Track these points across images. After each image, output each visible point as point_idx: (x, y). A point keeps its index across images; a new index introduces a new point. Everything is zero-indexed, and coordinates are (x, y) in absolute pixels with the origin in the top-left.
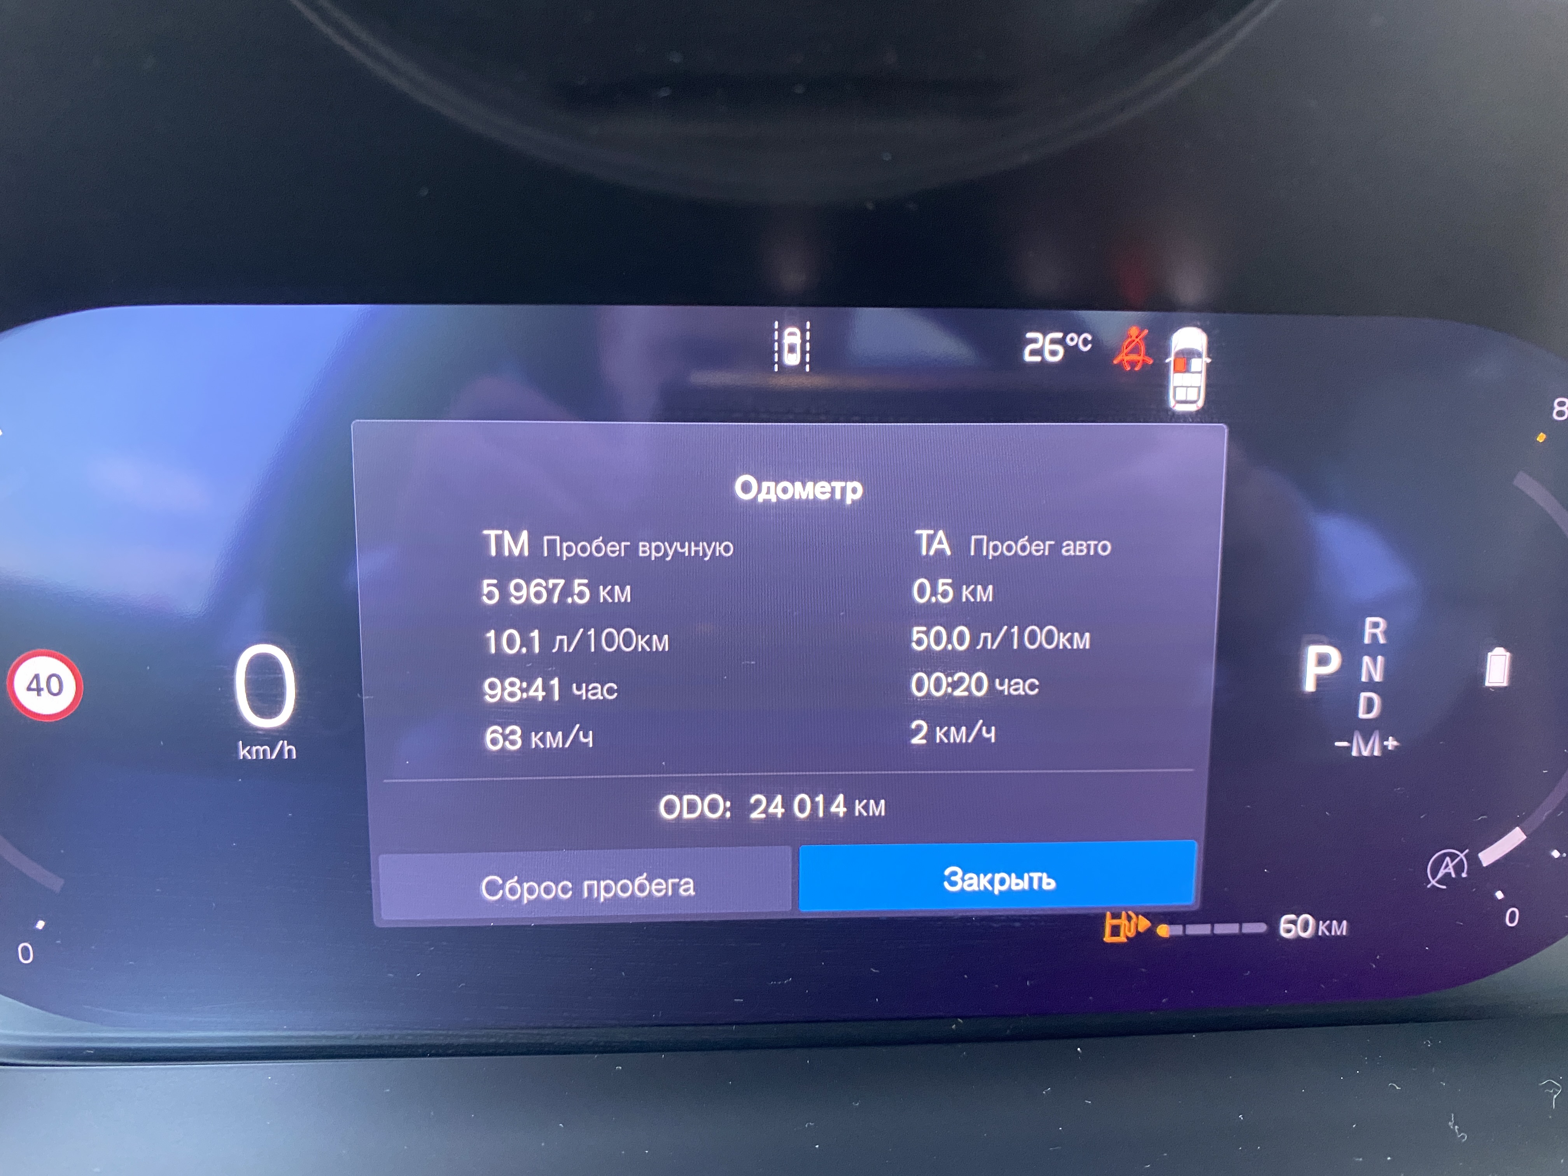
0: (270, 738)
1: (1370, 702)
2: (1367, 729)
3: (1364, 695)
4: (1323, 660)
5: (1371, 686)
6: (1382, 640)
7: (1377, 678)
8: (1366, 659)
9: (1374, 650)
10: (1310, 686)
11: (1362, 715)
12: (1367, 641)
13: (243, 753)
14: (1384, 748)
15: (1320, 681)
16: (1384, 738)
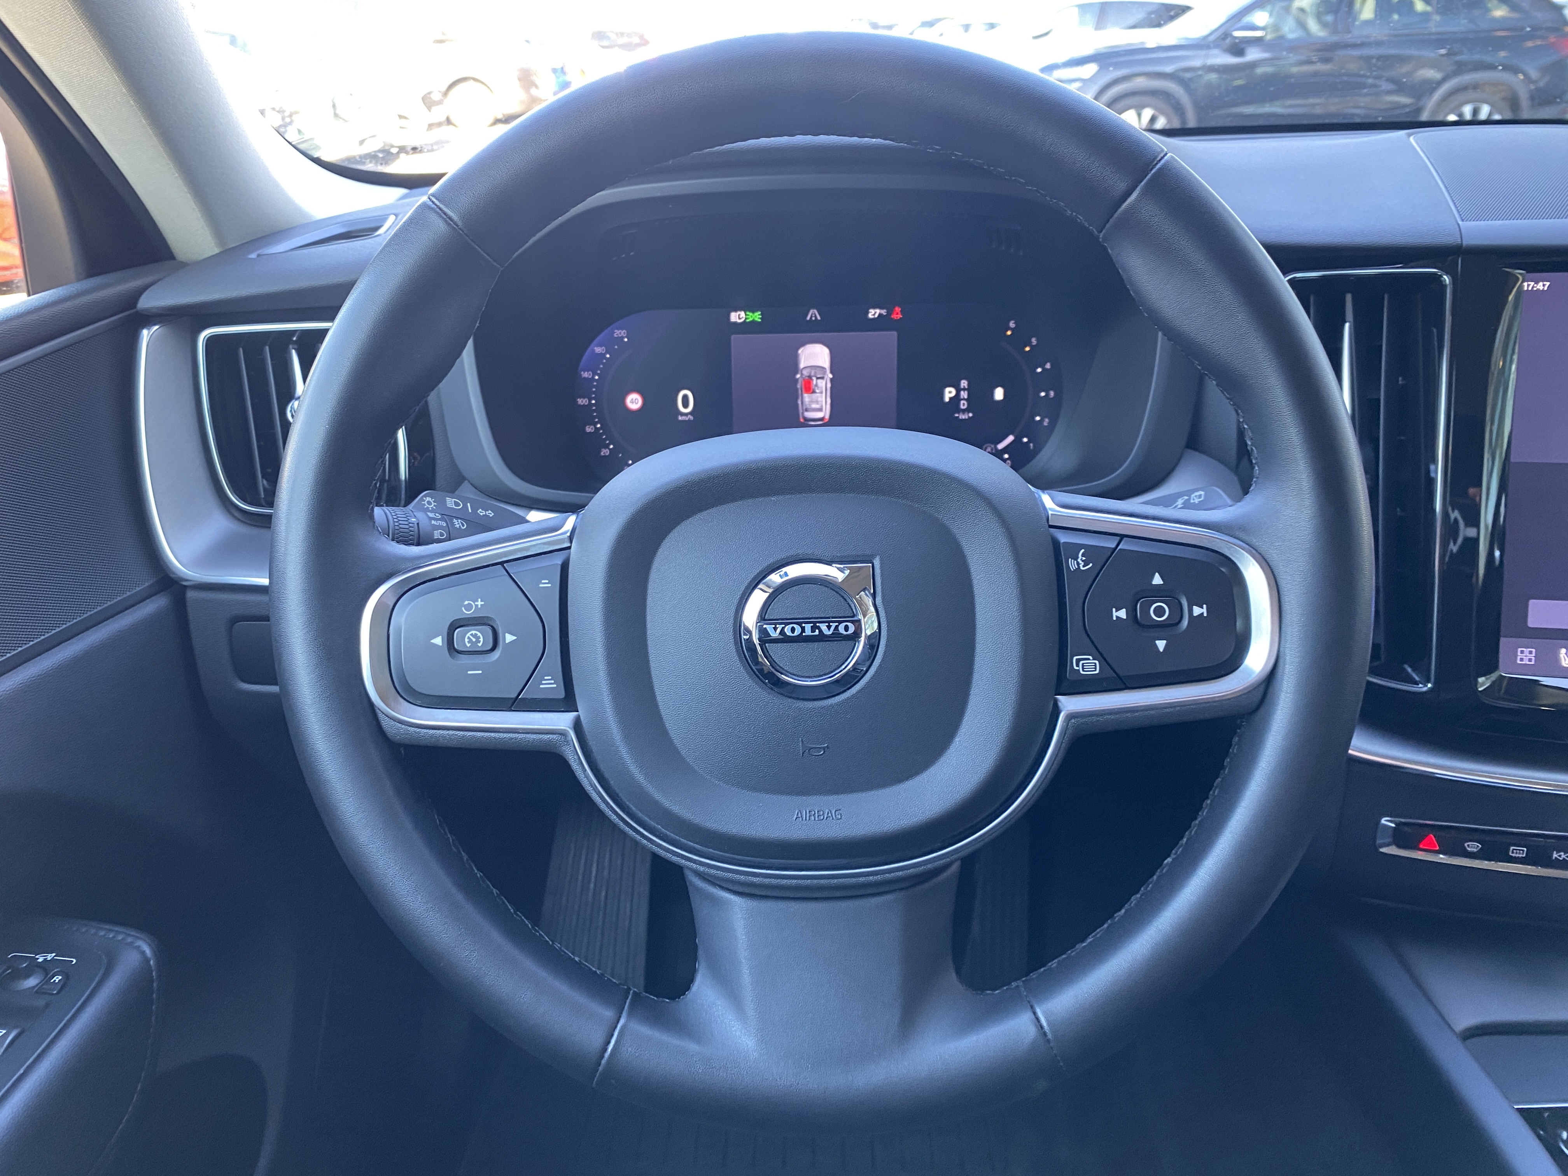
0: (686, 415)
1: (964, 404)
2: (964, 411)
3: (962, 402)
4: (950, 392)
5: (964, 399)
6: (966, 387)
7: (966, 397)
8: (962, 392)
9: (964, 389)
10: (947, 399)
11: (962, 407)
12: (962, 387)
13: (680, 418)
14: (969, 416)
15: (951, 399)
16: (968, 413)
